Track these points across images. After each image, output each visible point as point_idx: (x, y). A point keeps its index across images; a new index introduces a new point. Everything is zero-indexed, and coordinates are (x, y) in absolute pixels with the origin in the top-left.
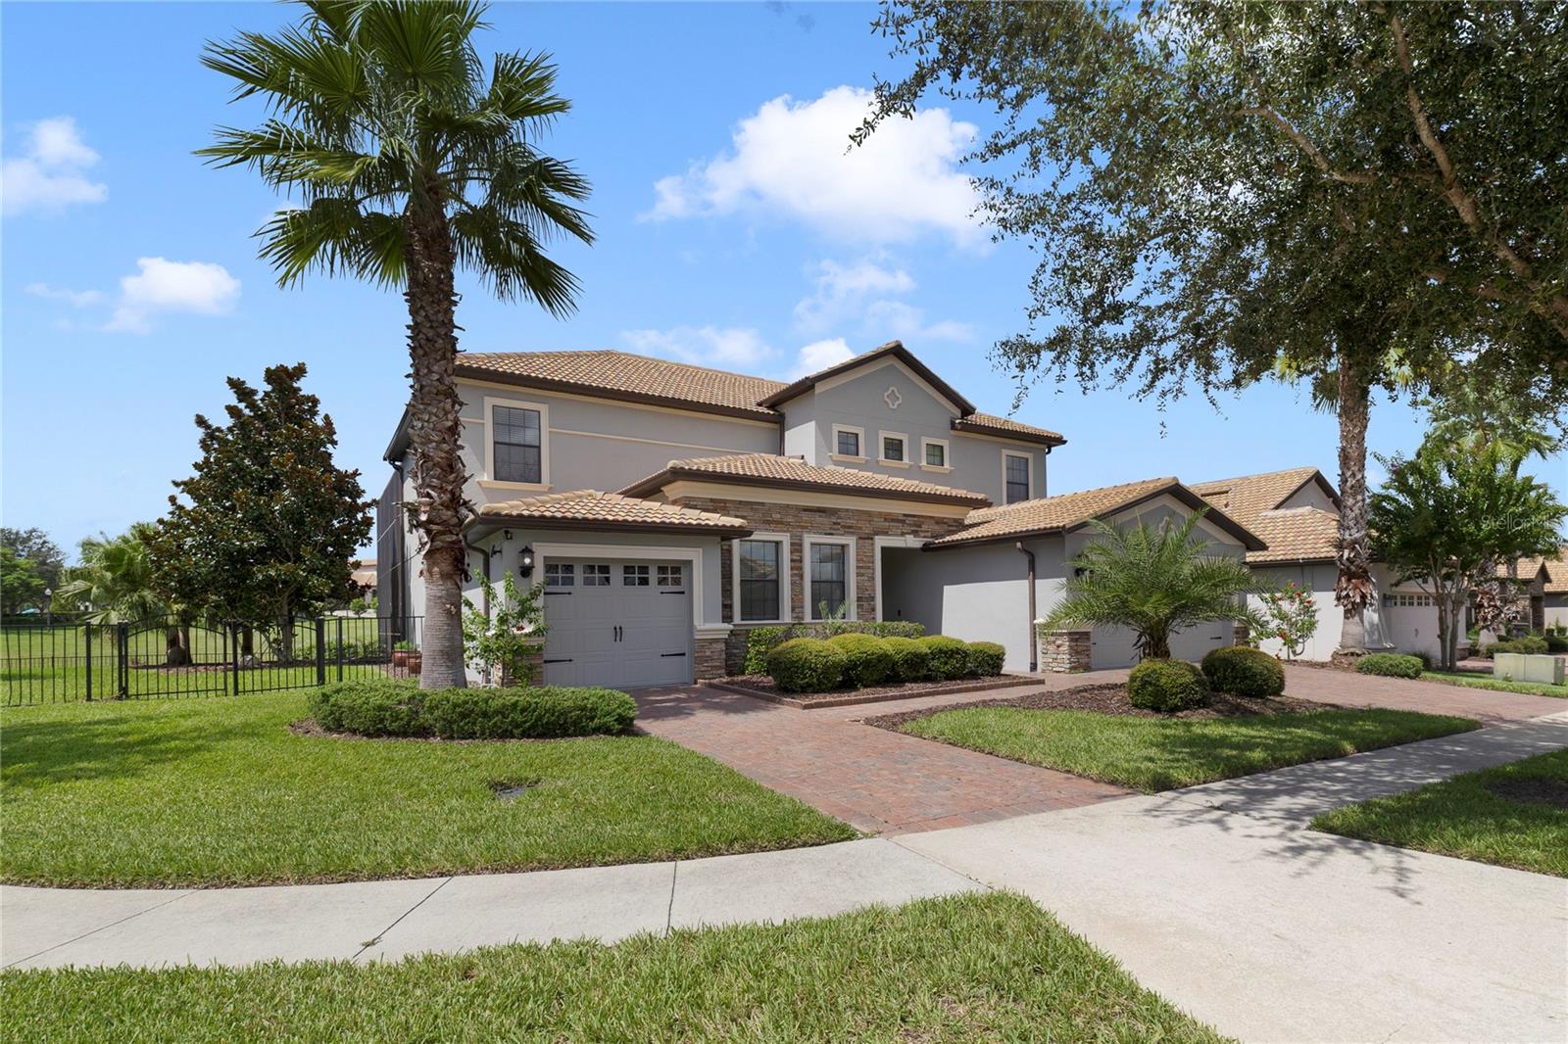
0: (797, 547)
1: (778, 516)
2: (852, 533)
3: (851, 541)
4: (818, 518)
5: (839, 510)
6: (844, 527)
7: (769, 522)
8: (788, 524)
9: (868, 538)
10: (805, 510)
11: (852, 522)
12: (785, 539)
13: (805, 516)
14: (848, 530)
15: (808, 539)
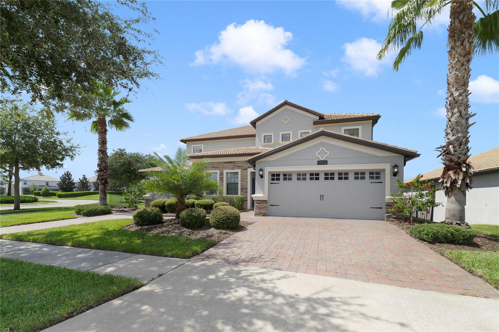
0: (221, 174)
1: (217, 165)
2: (240, 168)
3: (239, 171)
4: (229, 165)
5: (236, 161)
6: (237, 167)
7: (214, 167)
8: (219, 167)
9: (246, 169)
10: (225, 163)
11: (240, 165)
12: (218, 172)
13: (225, 165)
14: (239, 167)
15: (225, 171)
